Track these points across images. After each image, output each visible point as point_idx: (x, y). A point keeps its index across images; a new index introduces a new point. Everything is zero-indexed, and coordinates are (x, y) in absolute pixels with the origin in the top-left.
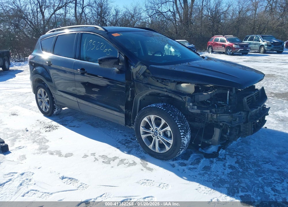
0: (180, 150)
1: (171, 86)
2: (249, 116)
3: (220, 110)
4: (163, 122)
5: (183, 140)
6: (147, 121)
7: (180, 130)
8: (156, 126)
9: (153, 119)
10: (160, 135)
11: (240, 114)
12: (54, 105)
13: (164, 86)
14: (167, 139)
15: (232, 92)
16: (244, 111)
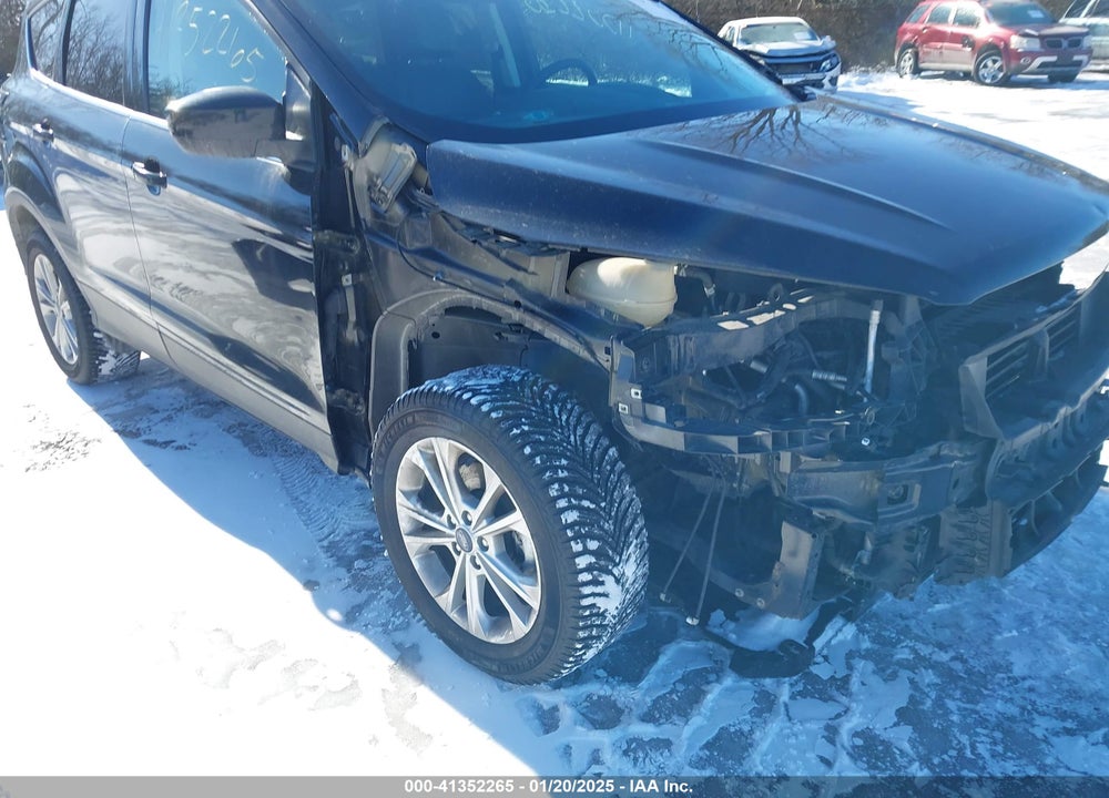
0: (579, 646)
1: (545, 275)
2: (991, 469)
3: (804, 433)
4: (494, 483)
5: (594, 595)
6: (422, 464)
7: (574, 538)
8: (465, 501)
9: (447, 462)
10: (486, 548)
11: (936, 459)
12: (96, 335)
13: (507, 273)
14: (514, 576)
15: (901, 318)
16: (963, 437)
